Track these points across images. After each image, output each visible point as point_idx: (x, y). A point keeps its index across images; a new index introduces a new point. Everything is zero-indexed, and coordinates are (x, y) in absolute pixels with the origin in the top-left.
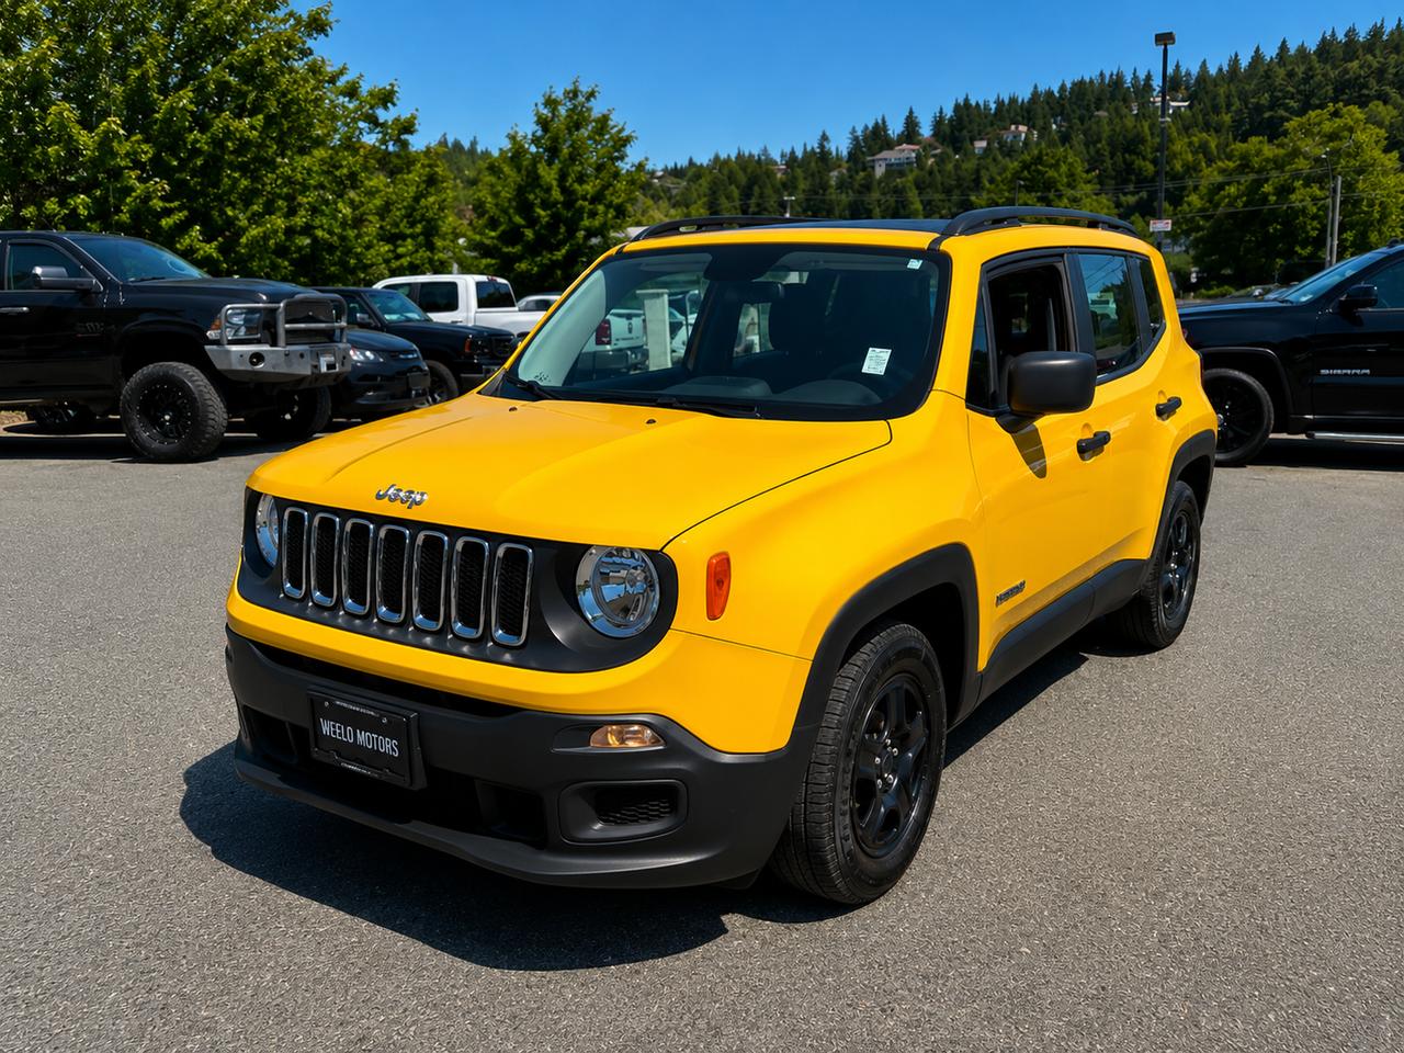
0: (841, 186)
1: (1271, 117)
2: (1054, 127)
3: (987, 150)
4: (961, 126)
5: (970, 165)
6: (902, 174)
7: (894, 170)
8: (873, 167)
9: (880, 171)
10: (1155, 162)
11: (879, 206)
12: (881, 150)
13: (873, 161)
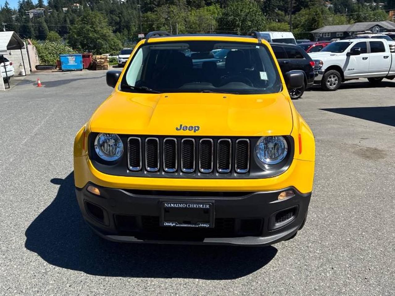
0: (17, 20)
1: (151, 7)
2: (88, 5)
3: (68, 11)
4: (57, 3)
5: (62, 16)
6: (39, 17)
7: (37, 16)
8: (29, 15)
9: (31, 16)
10: (119, 17)
11: (33, 27)
12: (31, 9)
13: (28, 12)
